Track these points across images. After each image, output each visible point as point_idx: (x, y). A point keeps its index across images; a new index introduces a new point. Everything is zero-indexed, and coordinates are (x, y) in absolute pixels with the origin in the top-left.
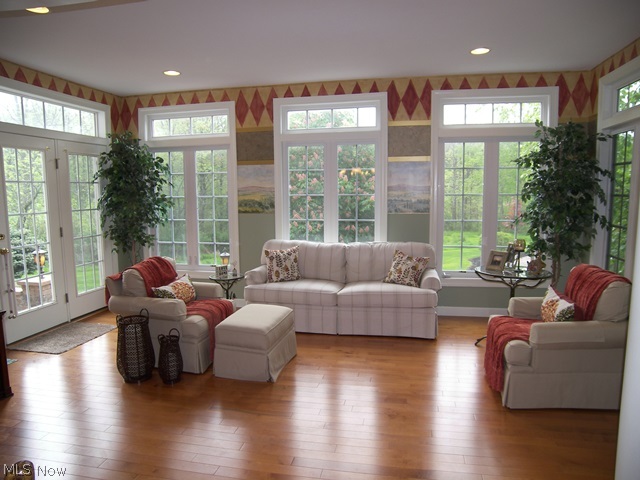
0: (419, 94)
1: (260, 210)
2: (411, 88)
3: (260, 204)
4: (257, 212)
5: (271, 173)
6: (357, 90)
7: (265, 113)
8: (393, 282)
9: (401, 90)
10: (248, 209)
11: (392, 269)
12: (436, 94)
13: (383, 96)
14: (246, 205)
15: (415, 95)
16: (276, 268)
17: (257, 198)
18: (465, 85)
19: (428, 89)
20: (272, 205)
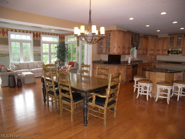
0: (39, 35)
1: (5, 56)
2: (37, 33)
3: (5, 55)
4: (4, 56)
5: (8, 47)
6: (27, 32)
7: (6, 34)
8: (39, 68)
9: (35, 33)
10: (2, 56)
11: (39, 66)
12: (41, 35)
13: (32, 34)
14: (1, 55)
15: (38, 35)
16: (17, 67)
17: (5, 53)
18: (46, 34)
19: (40, 34)
20: (9, 55)
